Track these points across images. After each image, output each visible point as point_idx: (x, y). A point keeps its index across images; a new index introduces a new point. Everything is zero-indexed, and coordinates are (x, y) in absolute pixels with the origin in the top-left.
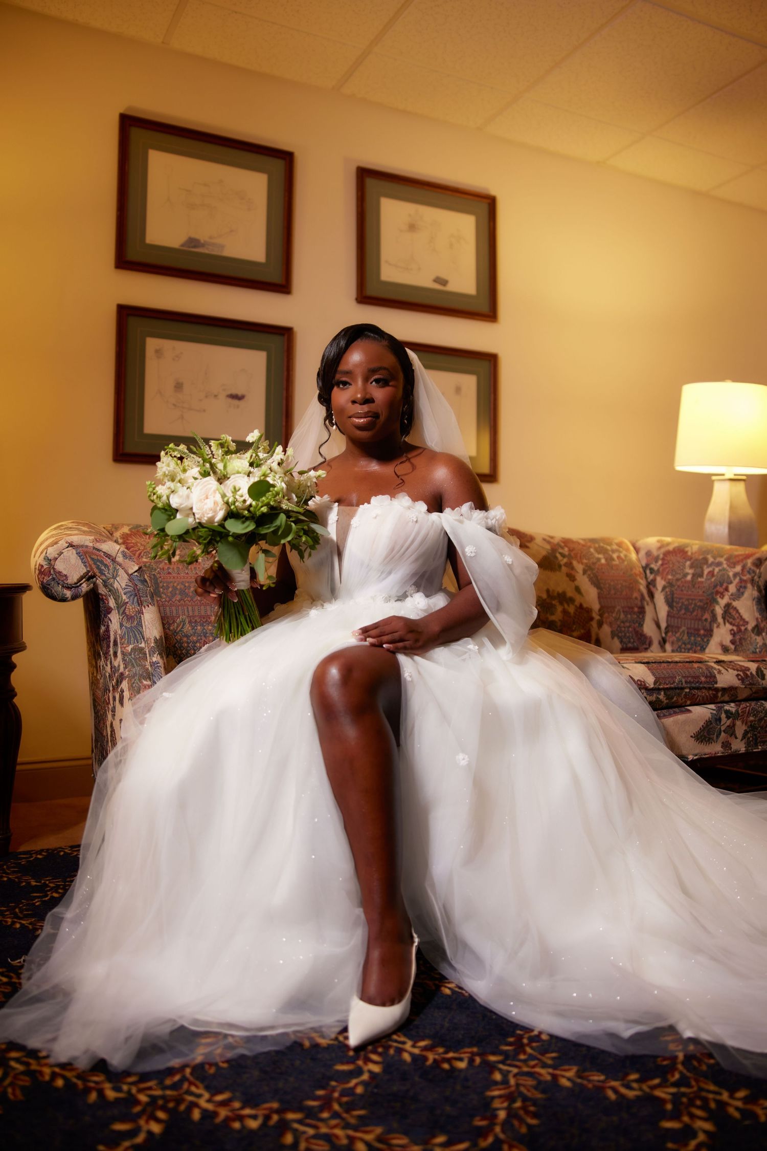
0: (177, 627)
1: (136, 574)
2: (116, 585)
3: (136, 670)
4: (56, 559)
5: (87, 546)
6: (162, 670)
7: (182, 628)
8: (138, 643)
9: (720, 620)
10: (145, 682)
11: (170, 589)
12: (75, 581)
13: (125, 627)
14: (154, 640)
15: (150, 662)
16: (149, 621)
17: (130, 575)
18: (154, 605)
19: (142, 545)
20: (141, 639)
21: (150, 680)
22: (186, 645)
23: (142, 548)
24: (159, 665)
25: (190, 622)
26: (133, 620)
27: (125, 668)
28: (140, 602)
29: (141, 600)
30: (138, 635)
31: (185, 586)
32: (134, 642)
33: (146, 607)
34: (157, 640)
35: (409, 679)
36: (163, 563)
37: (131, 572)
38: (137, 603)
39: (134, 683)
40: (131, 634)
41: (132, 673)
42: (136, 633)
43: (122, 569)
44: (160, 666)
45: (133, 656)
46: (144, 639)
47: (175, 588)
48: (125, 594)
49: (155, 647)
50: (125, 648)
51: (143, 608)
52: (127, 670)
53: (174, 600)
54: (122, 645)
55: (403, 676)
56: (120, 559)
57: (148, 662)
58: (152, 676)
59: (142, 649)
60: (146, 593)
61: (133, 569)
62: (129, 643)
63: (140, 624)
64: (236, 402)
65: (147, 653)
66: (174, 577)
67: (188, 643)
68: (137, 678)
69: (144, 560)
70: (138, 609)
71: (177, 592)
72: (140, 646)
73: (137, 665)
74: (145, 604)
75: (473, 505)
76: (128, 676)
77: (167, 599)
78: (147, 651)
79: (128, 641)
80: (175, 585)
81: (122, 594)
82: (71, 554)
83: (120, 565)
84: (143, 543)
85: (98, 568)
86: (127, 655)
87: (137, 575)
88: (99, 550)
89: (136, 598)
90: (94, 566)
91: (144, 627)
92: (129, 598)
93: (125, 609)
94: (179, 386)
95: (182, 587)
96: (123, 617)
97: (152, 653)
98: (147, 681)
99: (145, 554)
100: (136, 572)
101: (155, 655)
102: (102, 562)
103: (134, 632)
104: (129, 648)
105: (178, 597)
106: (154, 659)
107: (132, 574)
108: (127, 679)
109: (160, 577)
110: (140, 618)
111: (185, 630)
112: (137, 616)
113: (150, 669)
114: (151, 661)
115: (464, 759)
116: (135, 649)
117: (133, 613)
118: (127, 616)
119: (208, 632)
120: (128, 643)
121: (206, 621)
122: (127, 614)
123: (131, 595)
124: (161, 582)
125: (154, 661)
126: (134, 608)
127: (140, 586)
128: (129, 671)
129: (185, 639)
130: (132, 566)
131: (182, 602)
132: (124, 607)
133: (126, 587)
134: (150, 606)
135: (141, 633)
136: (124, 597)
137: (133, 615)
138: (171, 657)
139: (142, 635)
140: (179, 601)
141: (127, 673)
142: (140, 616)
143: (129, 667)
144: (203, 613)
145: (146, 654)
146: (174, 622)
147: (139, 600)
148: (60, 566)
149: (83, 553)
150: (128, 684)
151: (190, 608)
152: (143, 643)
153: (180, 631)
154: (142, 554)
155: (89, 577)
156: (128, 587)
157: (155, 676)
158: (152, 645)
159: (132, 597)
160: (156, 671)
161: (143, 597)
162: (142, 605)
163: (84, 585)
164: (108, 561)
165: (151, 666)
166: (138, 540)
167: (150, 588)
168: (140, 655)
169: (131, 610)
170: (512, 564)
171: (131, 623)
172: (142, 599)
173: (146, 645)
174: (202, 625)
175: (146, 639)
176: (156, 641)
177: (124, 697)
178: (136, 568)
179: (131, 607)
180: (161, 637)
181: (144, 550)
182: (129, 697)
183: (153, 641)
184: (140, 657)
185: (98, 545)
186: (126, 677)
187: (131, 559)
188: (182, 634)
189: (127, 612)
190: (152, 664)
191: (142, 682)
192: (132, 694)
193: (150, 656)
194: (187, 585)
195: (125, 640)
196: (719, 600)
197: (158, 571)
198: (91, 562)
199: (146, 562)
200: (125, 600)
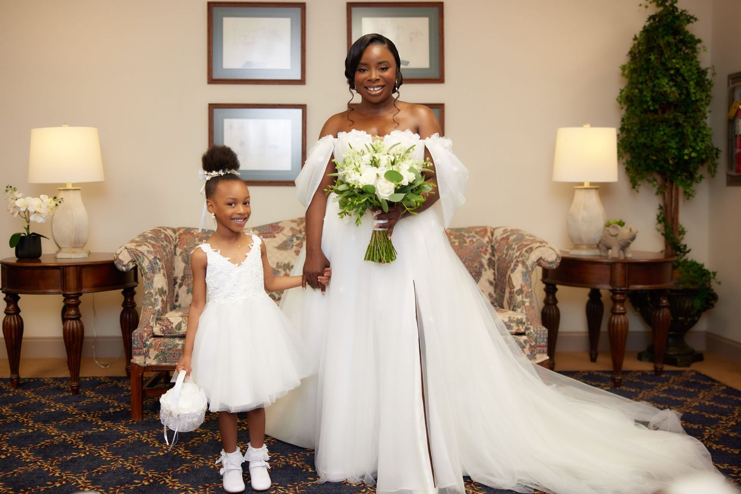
1: (153, 260)
2: (143, 265)
4: (119, 254)
5: (132, 249)
8: (150, 290)
9: (486, 267)
12: (127, 263)
14: (158, 288)
16: (157, 280)
17: (150, 261)
26: (149, 280)
29: (154, 271)
33: (157, 274)
37: (150, 259)
38: (153, 273)
39: (145, 308)
43: (147, 258)
45: (146, 296)
51: (155, 275)
56: (146, 253)
57: (154, 298)
59: (151, 293)
60: (157, 268)
63: (152, 282)
68: (147, 305)
70: (152, 275)
82: (125, 252)
83: (146, 256)
85: (136, 257)
88: (137, 250)
89: (152, 271)
90: (135, 257)
91: (154, 283)
101: (157, 295)
102: (138, 255)
103: (149, 285)
112: (151, 278)
113: (154, 301)
116: (148, 293)
118: (147, 278)
125: (156, 298)
127: (154, 265)
132: (146, 274)
133: (148, 266)
135: (152, 286)
136: (146, 270)
137: (149, 278)
142: (153, 278)
148: (120, 257)
149: (130, 251)
152: (152, 290)
155: (133, 262)
157: (156, 304)
158: (157, 291)
159: (150, 270)
162: (155, 273)
163: (131, 265)
164: (140, 255)
168: (150, 295)
178: (153, 257)
180: (162, 287)
185: (137, 248)
187: (151, 253)
193: (155, 296)
196: (484, 256)
198: (134, 255)
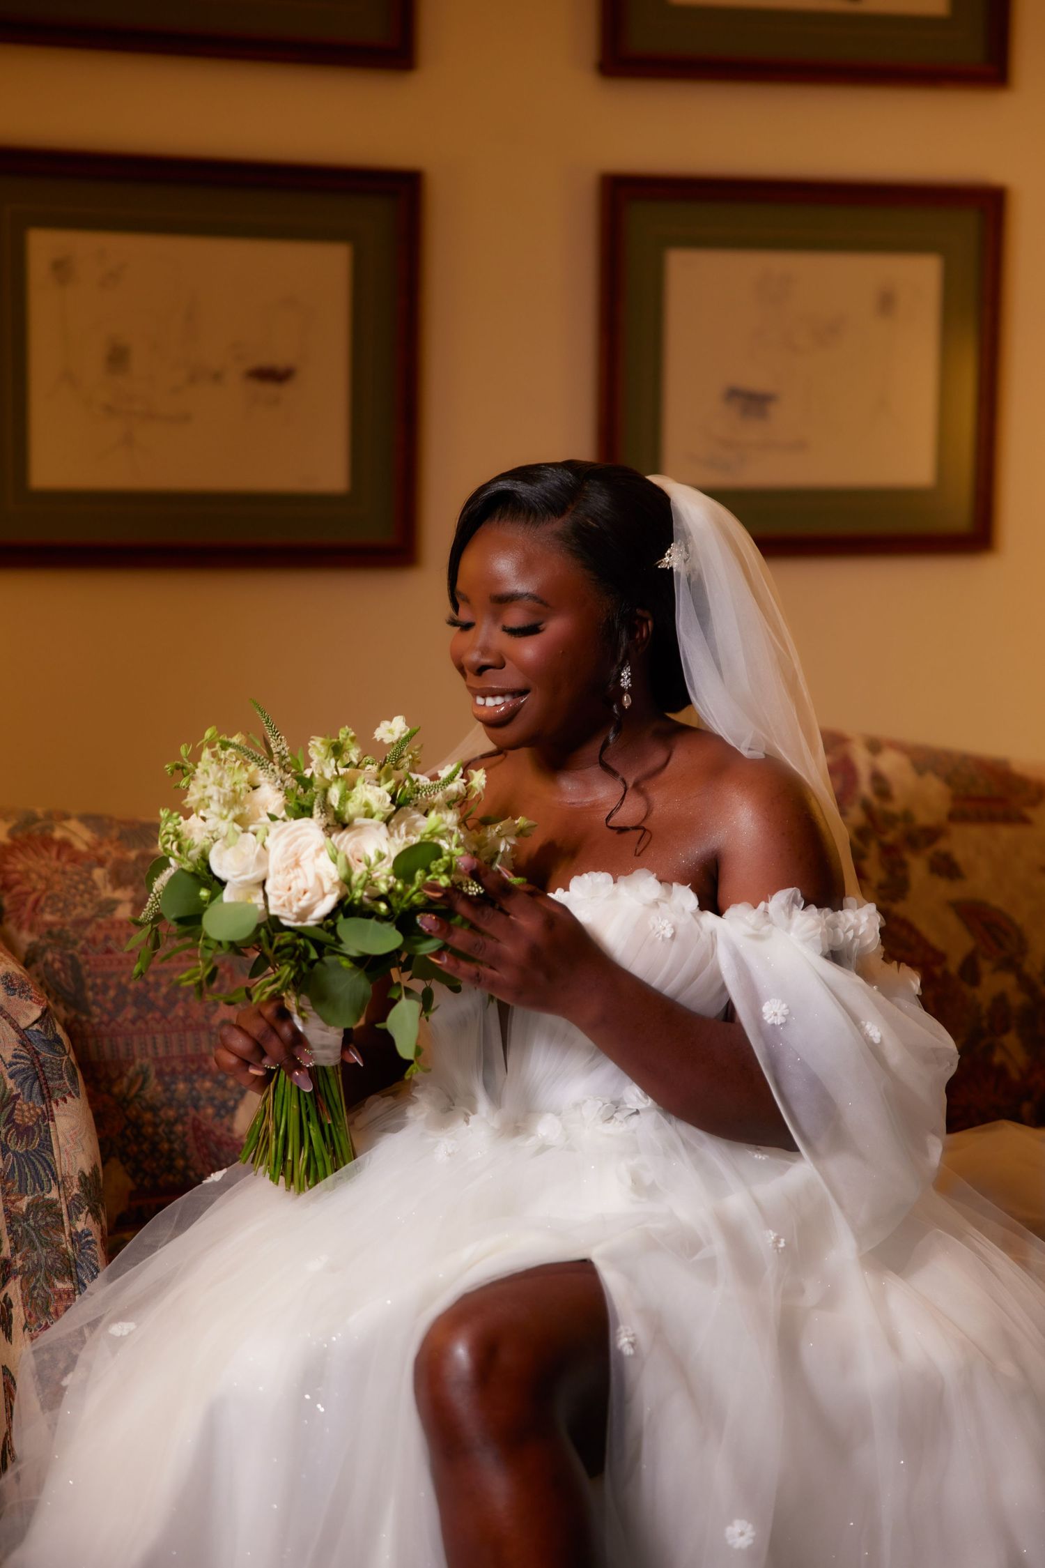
0: (129, 1088)
1: (36, 1027)
3: (39, 1255)
6: (98, 1249)
7: (141, 1088)
8: (42, 1189)
10: (60, 1286)
11: (112, 993)
13: (15, 1153)
14: (79, 1179)
15: (71, 1234)
16: (67, 1134)
17: (21, 1032)
18: (78, 1095)
19: (40, 876)
20: (49, 1180)
21: (71, 1278)
22: (150, 1130)
23: (41, 886)
24: (90, 1238)
25: (160, 1074)
26: (31, 1137)
27: (15, 1250)
28: (45, 1092)
29: (47, 1088)
30: (42, 1172)
31: (147, 983)
32: (35, 1189)
33: (60, 1102)
34: (86, 1178)
35: (628, 1351)
36: (93, 926)
37: (23, 1023)
38: (39, 1097)
39: (34, 1288)
40: (27, 1170)
41: (29, 1264)
42: (39, 1167)
43: (5, 1018)
44: (94, 1242)
45: (32, 1222)
46: (55, 1179)
47: (123, 990)
48: (12, 1077)
49: (82, 1195)
50: (13, 1202)
51: (54, 1105)
52: (18, 1256)
53: (120, 1019)
54: (7, 1194)
55: (616, 1344)
57: (67, 1233)
58: (76, 1267)
59: (52, 1204)
60: (61, 1069)
61: (28, 1017)
62: (23, 1192)
63: (47, 1145)
64: (269, 389)
65: (64, 1211)
66: (120, 962)
67: (155, 1126)
68: (41, 1275)
69: (48, 917)
70: (42, 1109)
71: (129, 999)
72: (47, 1196)
73: (41, 1243)
74: (57, 1095)
75: (799, 895)
76: (21, 1271)
77: (106, 1018)
78: (64, 1207)
79: (20, 1186)
80: (124, 980)
81: (6, 1076)
84: (44, 872)
86: (18, 1221)
87: (37, 1031)
89: (37, 1085)
91: (56, 1151)
92: (21, 1085)
93: (14, 1109)
94: (117, 358)
95: (140, 984)
96: (9, 1130)
97: (73, 1213)
98: (63, 1281)
99: (50, 902)
100: (36, 1022)
101: (82, 1216)
103: (33, 1164)
104: (23, 1204)
105: (131, 1012)
106: (80, 1226)
107: (26, 1029)
108: (20, 1277)
109: (87, 962)
110: (48, 1131)
111: (147, 1094)
112: (39, 1126)
113: (70, 1249)
114: (73, 1230)
115: (742, 1534)
116: (37, 1205)
117: (30, 1119)
118: (17, 1126)
119: (204, 1095)
120: (20, 1191)
121: (199, 1068)
122: (18, 1122)
123: (25, 1079)
124: (89, 976)
125: (79, 1230)
126: (34, 1108)
127: (45, 1055)
128: (23, 1259)
129: (148, 1116)
130: (27, 1011)
131: (140, 1024)
132: (10, 1107)
133: (15, 1060)
134: (69, 1099)
135: (49, 1166)
136: (10, 1084)
137: (31, 1124)
138: (115, 1162)
139: (51, 1170)
140: (133, 1022)
141: (19, 1263)
142: (48, 1125)
143: (25, 1249)
144: (190, 1050)
145: (62, 1215)
146: (121, 1075)
147: (44, 1086)
150: (21, 1288)
151: (160, 1039)
152: (55, 1188)
153: (136, 1096)
154: (42, 903)
156: (18, 1060)
157: (82, 1268)
158: (76, 1191)
159: (29, 1082)
160: (83, 1254)
161: (52, 1079)
162: (50, 1097)
165: (73, 1242)
166: (30, 863)
167: (68, 1054)
168: (49, 1219)
169: (26, 1114)
170: (881, 1042)
171: (27, 1145)
172: (51, 1084)
173: (62, 1192)
174: (188, 1080)
175: (60, 1179)
176: (83, 1180)
177: (14, 1321)
178: (36, 1013)
179: (25, 1107)
180: (95, 1168)
181: (44, 891)
182: (24, 1322)
183: (76, 1182)
184: (47, 1224)
186: (17, 1273)
187: (24, 992)
188: (140, 1104)
189: (17, 1117)
190: (76, 1238)
191: (53, 1286)
192: (30, 1316)
193: (70, 1218)
194: (151, 979)
195: (14, 1184)
197: (83, 948)
199: (52, 924)
200: (11, 1090)
